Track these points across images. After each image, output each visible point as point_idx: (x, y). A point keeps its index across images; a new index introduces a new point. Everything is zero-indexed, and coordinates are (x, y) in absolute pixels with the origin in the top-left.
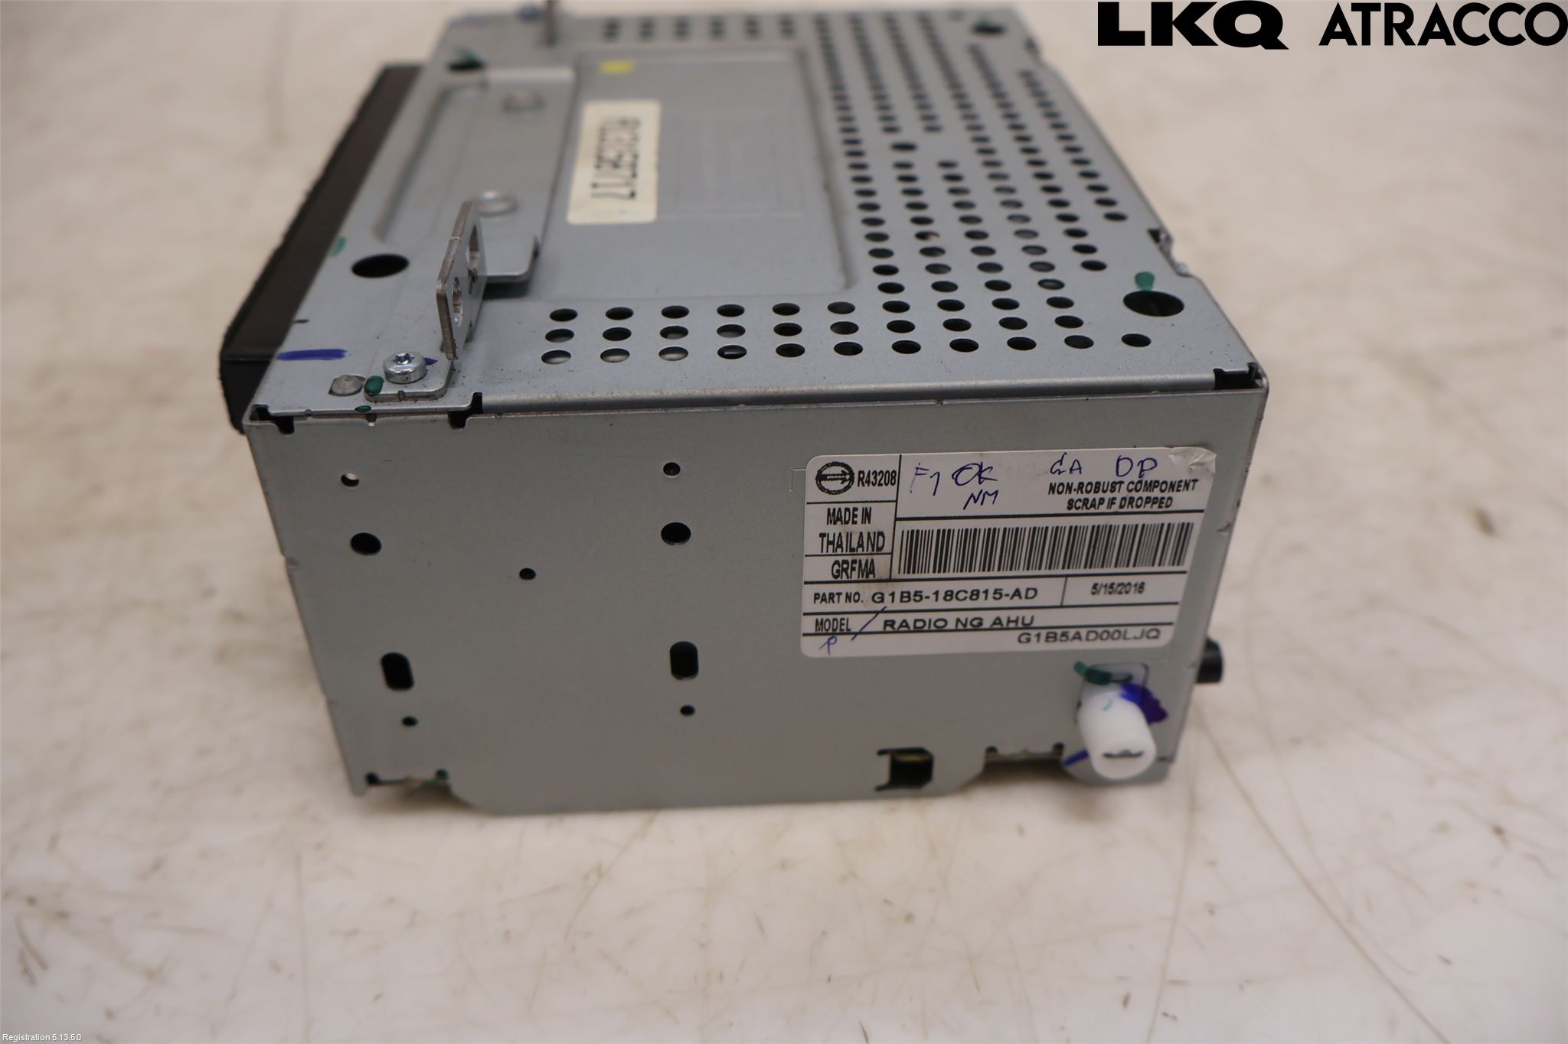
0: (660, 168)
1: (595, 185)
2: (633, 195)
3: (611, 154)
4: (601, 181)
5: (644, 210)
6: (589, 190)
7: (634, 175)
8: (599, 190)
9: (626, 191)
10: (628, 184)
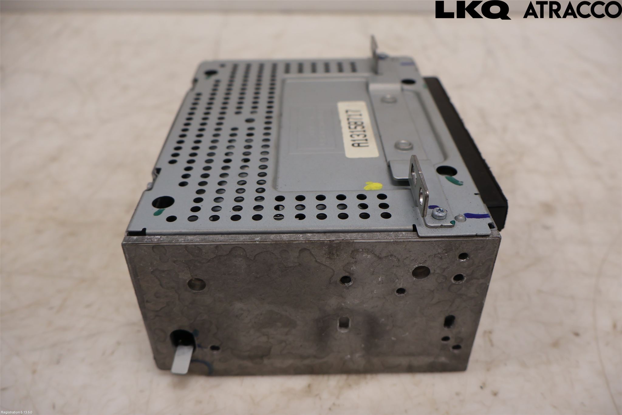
0: (339, 122)
1: (361, 115)
2: (347, 111)
3: (359, 128)
4: (359, 117)
5: (342, 106)
6: (362, 113)
7: (348, 119)
8: (358, 113)
9: (349, 113)
10: (350, 116)
